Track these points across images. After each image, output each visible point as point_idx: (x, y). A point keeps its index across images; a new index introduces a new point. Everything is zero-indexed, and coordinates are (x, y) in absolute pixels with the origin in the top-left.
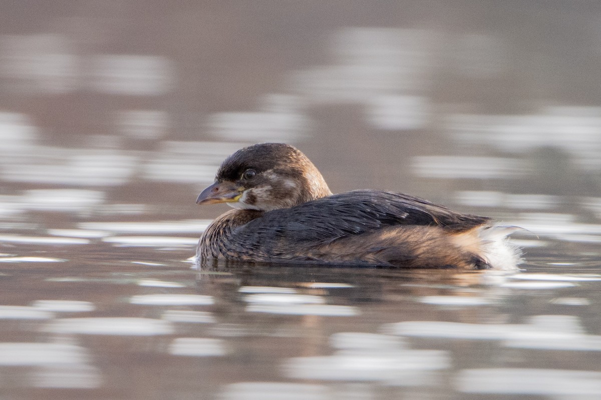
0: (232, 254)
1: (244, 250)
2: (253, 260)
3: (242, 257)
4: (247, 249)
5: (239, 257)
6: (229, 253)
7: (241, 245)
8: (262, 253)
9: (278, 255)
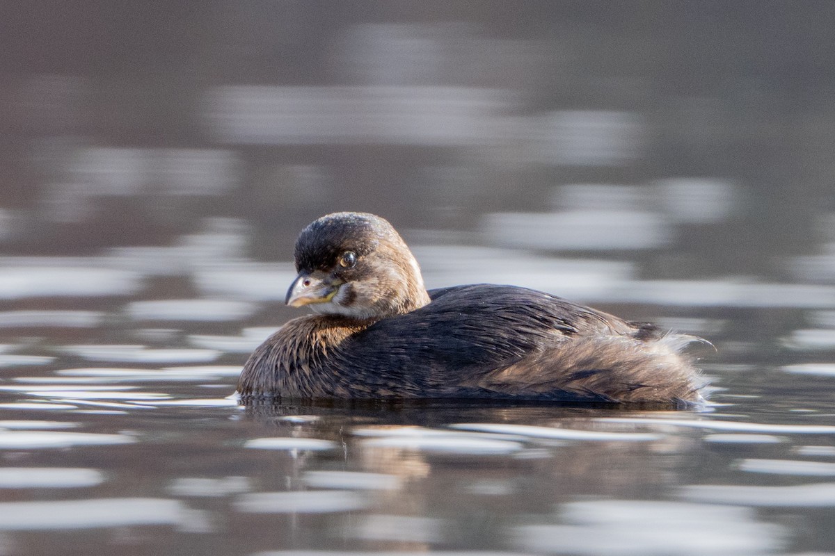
0: (360, 388)
1: (380, 382)
2: (397, 395)
3: (378, 392)
4: (384, 378)
5: (373, 392)
6: (353, 386)
7: (373, 373)
8: (410, 385)
9: (433, 386)
